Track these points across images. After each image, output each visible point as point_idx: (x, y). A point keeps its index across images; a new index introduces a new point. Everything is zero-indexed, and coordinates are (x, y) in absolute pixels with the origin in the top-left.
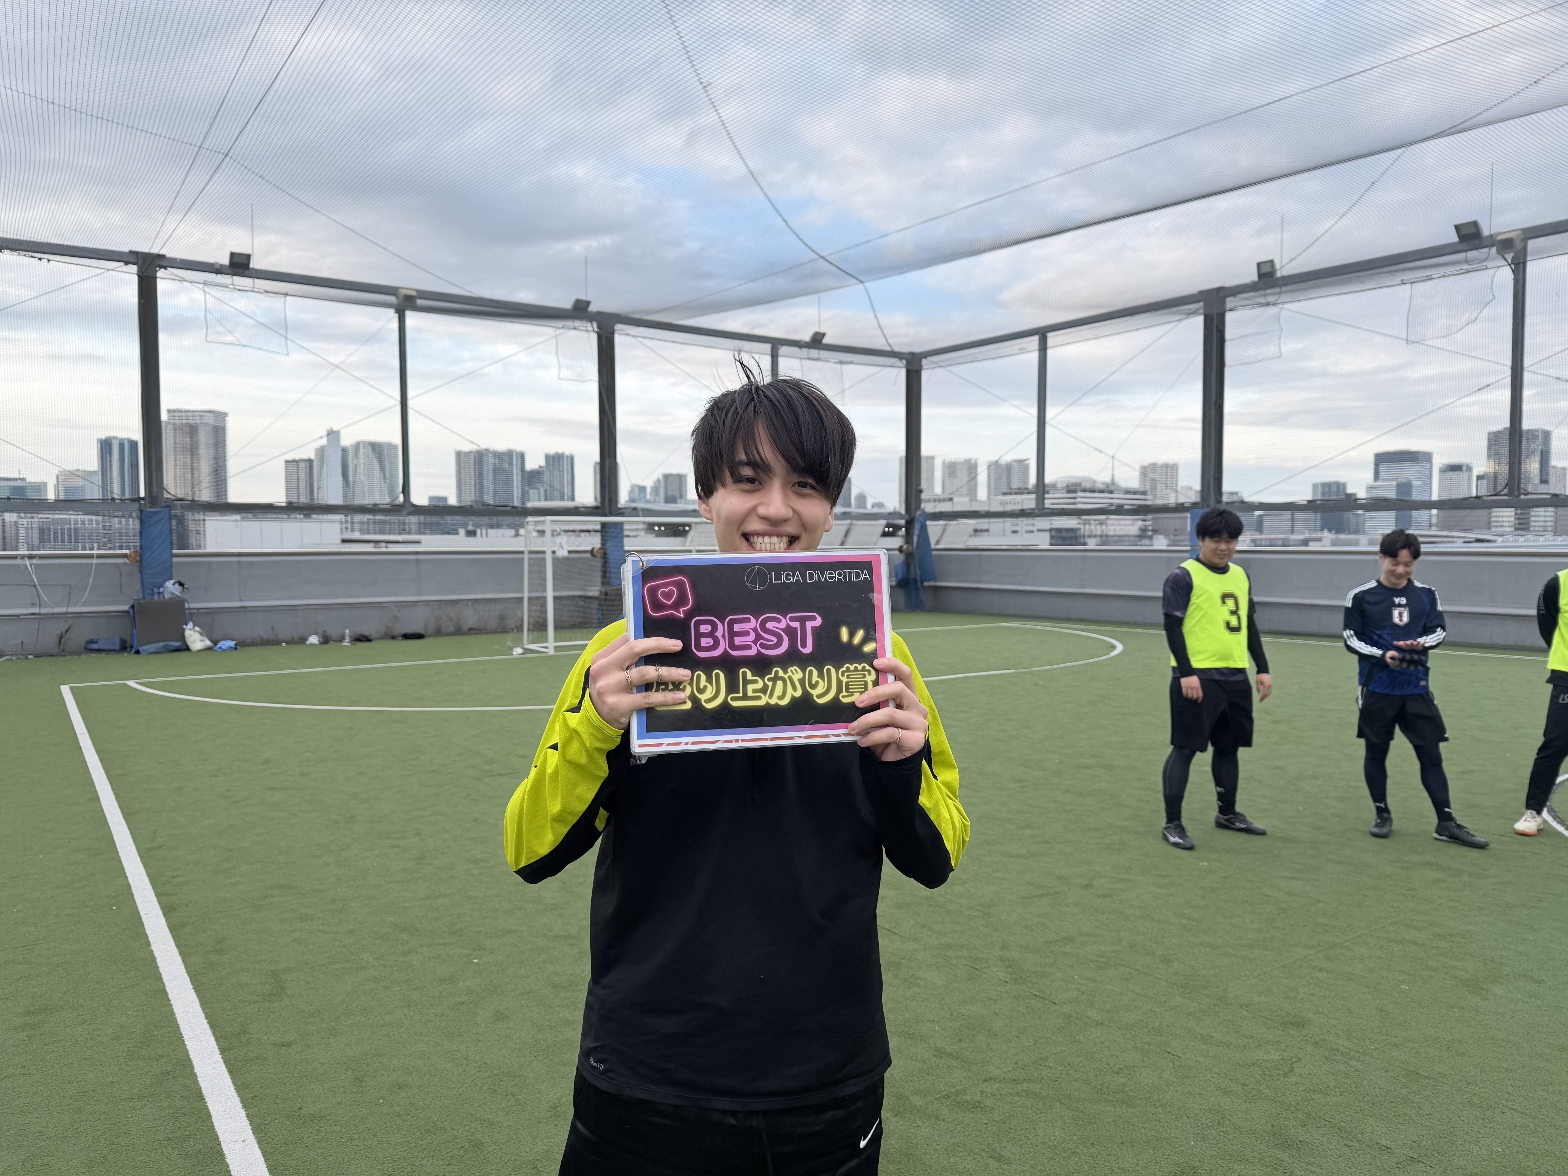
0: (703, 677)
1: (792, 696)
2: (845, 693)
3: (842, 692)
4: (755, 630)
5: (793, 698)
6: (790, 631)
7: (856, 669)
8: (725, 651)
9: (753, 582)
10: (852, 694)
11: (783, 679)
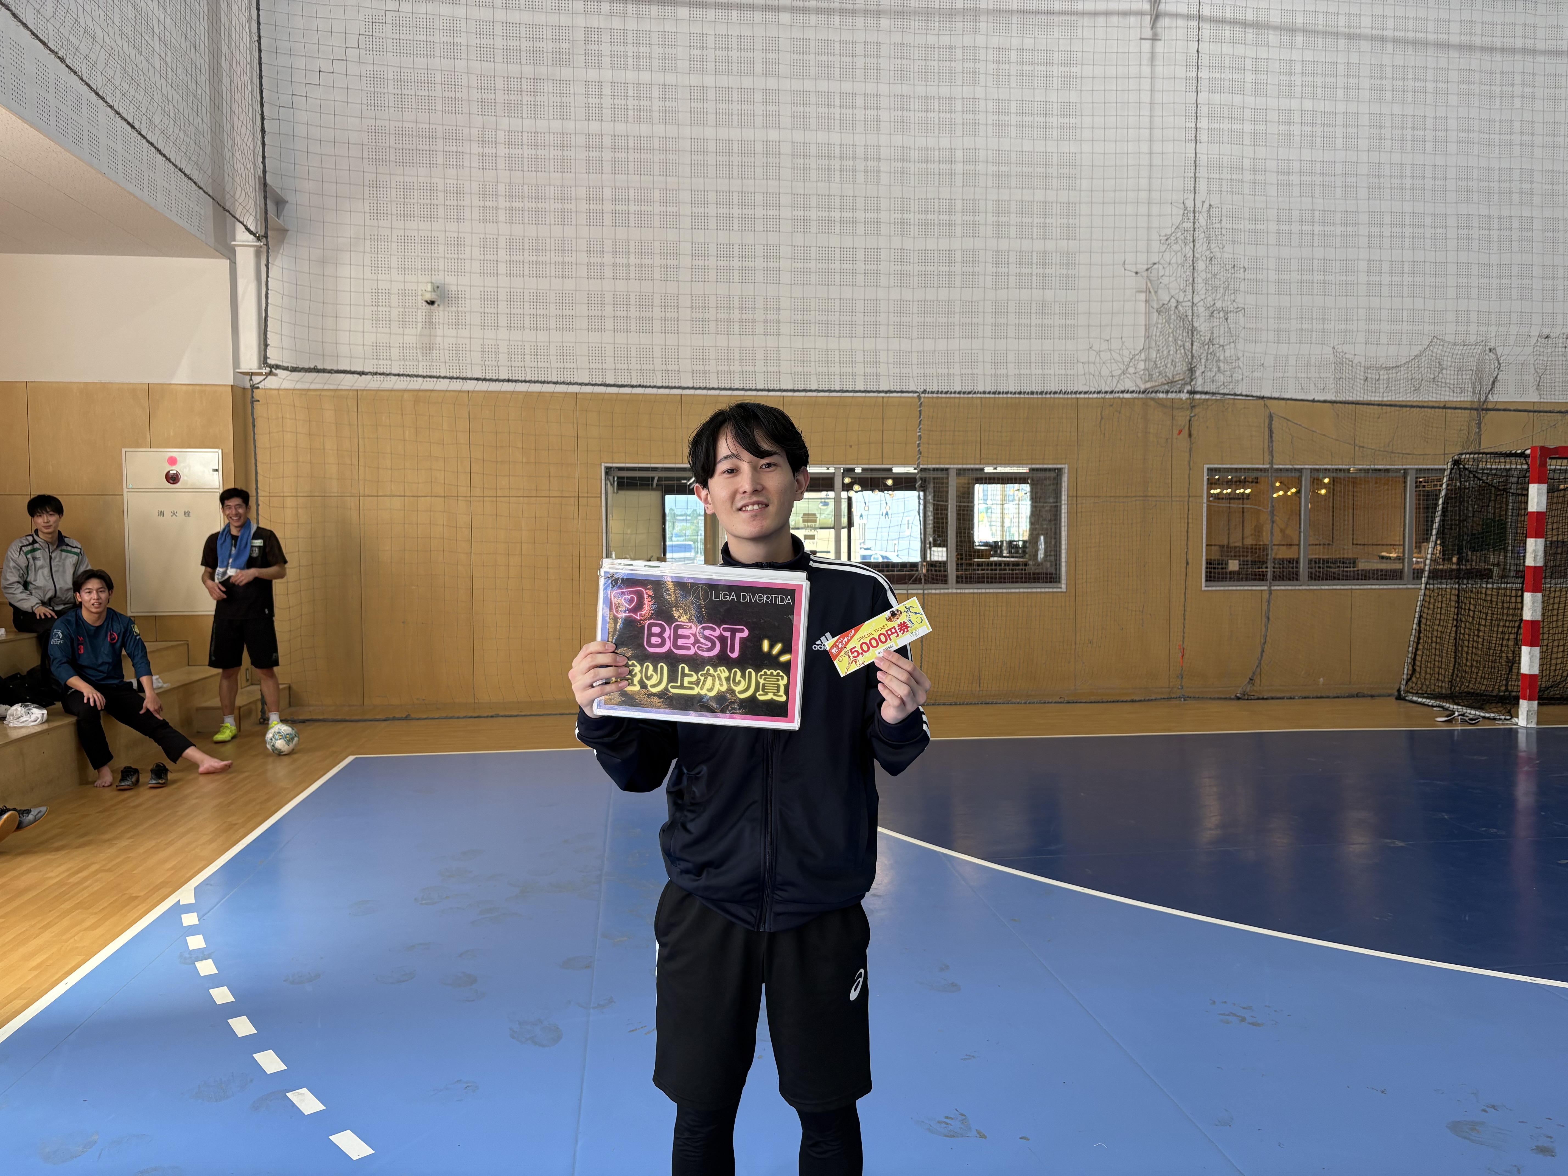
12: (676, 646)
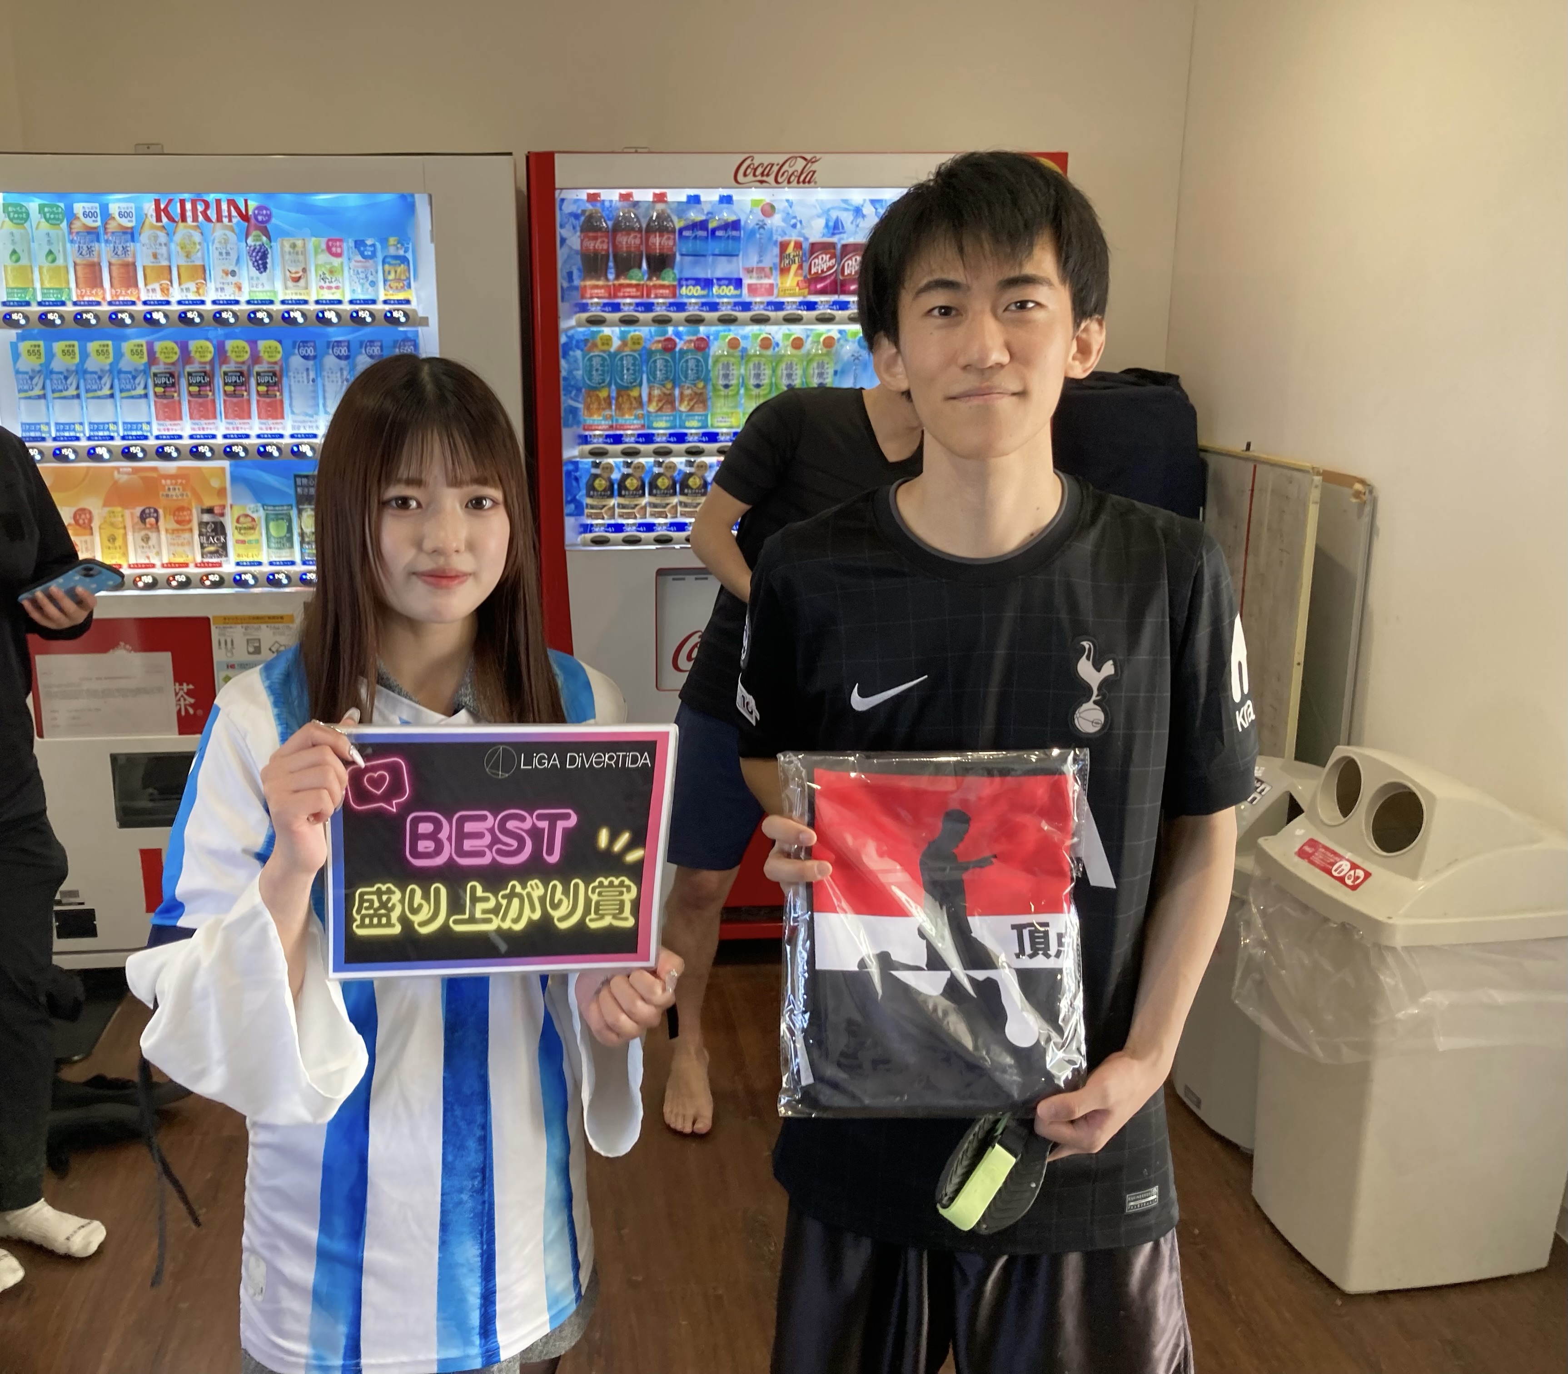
0: (419, 893)
1: (530, 918)
2: (593, 916)
3: (590, 914)
4: (491, 830)
5: (531, 922)
6: (535, 833)
7: (611, 884)
8: (451, 858)
9: (495, 767)
10: (602, 917)
11: (520, 897)
12: (461, 853)
